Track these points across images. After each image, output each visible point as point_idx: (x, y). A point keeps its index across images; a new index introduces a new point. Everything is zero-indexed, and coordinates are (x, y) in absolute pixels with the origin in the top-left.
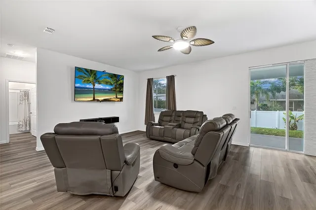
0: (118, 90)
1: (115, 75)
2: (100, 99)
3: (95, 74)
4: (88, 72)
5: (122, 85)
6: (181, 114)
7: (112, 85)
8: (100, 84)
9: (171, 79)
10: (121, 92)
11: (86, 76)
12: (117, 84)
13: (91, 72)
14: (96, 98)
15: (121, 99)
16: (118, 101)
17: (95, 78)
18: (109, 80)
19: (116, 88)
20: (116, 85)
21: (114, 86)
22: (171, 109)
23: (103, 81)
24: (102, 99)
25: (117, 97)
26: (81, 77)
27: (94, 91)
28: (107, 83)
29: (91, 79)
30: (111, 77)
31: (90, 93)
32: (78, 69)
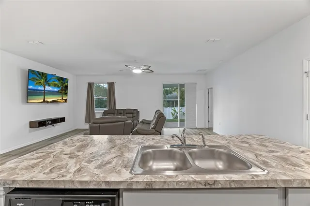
0: (63, 92)
1: (62, 79)
2: (50, 100)
3: (46, 77)
4: (40, 74)
5: (66, 87)
6: (122, 112)
7: (59, 87)
8: (49, 86)
9: (111, 85)
10: (66, 94)
11: (38, 78)
12: (63, 86)
13: (43, 75)
14: (46, 100)
15: (66, 100)
16: (63, 102)
17: (46, 80)
18: (57, 83)
19: (62, 90)
20: (62, 88)
21: (60, 88)
22: (112, 108)
23: (52, 84)
24: (51, 100)
25: (62, 99)
26: (34, 80)
27: (44, 93)
28: (55, 85)
29: (42, 81)
30: (59, 80)
31: (41, 95)
32: (31, 72)
